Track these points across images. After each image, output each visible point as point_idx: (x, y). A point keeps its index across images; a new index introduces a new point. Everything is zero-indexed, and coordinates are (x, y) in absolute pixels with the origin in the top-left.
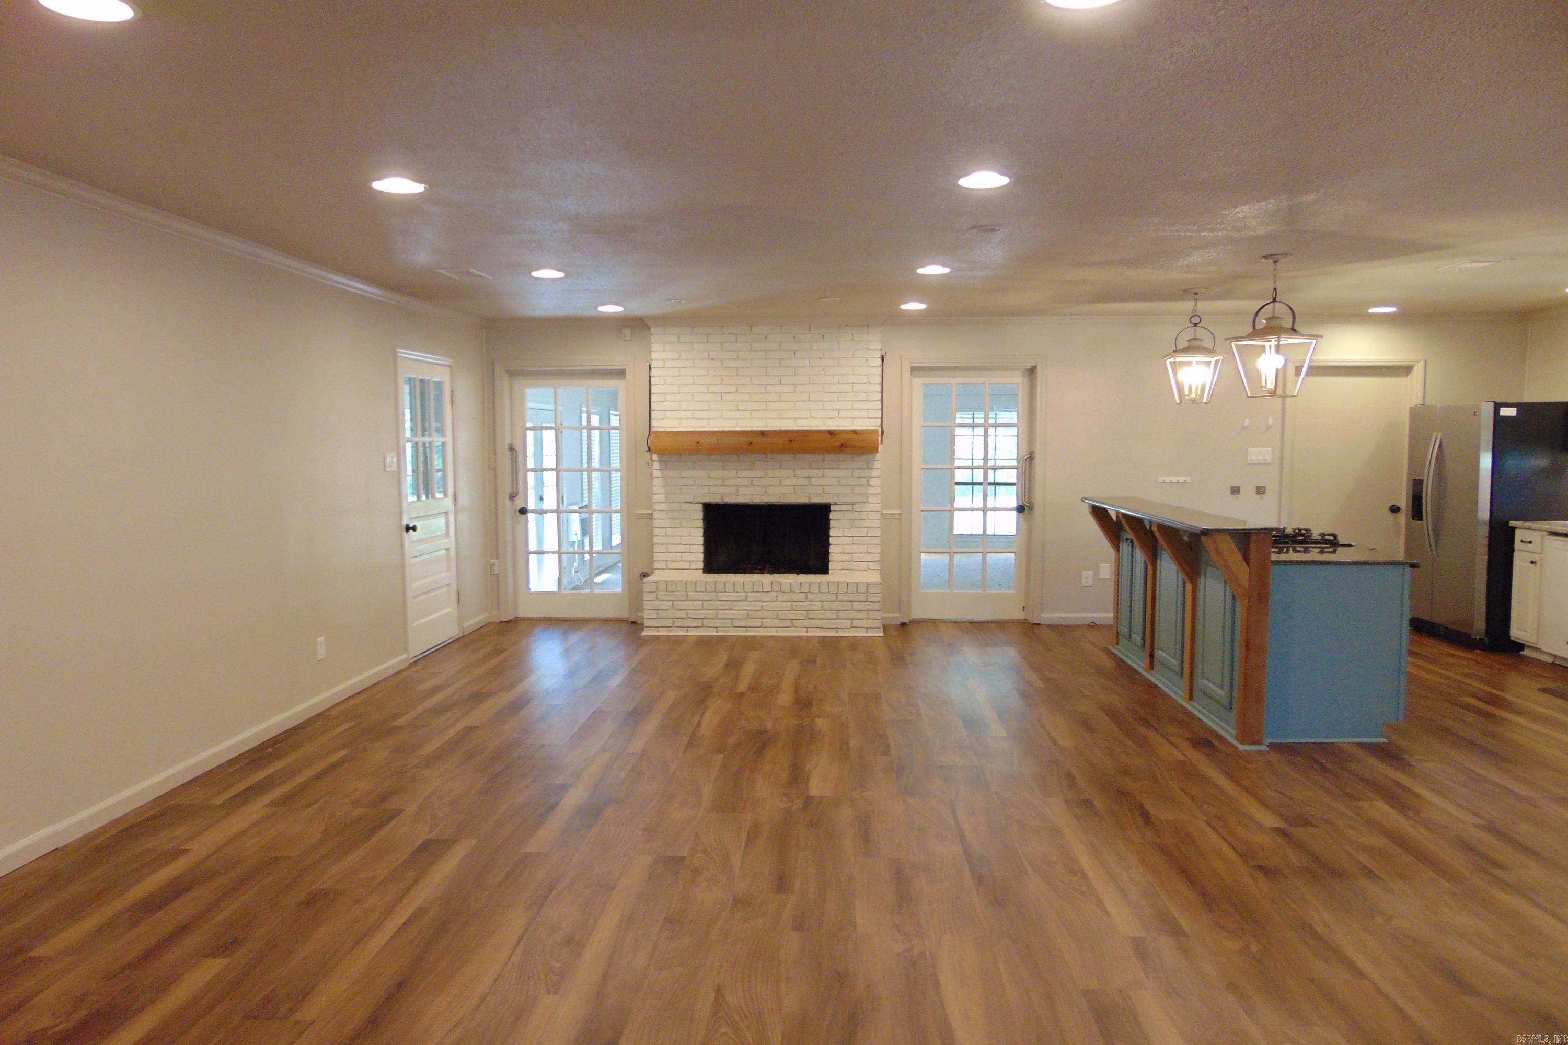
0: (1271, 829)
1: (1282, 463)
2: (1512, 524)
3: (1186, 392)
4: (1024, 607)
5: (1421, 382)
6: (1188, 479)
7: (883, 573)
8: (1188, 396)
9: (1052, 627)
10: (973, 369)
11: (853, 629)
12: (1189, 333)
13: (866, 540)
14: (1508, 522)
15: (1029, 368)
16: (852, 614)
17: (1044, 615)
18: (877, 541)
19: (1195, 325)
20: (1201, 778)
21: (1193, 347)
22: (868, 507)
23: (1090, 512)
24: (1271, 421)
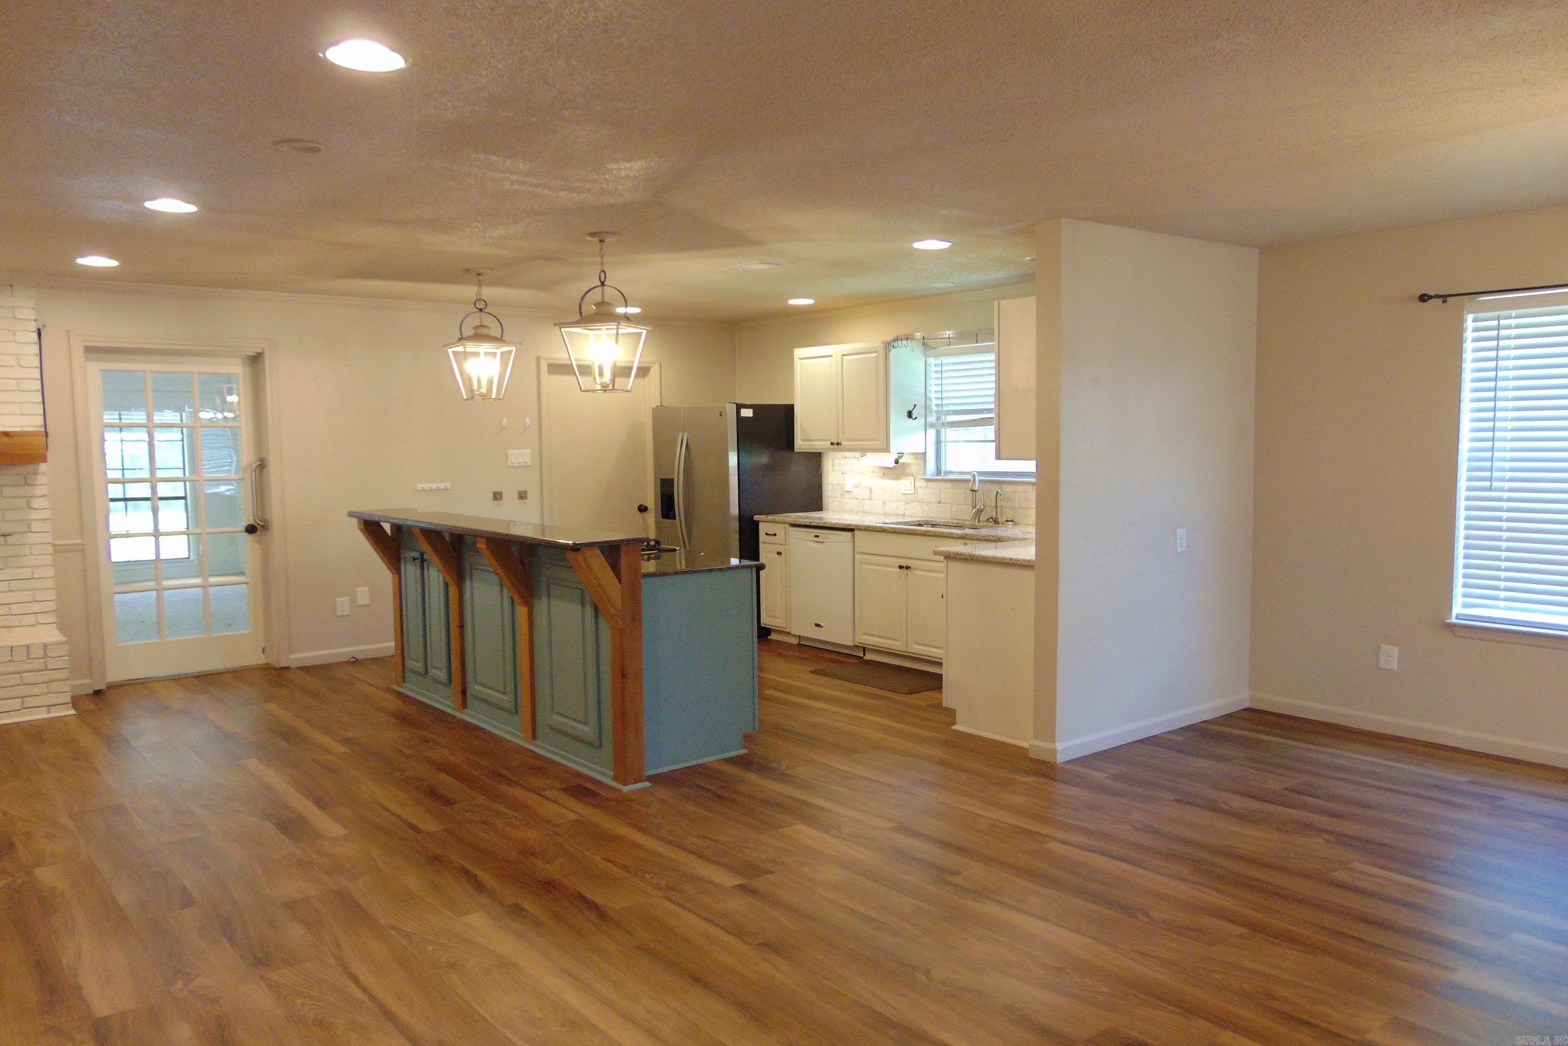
0: (733, 888)
1: (541, 463)
2: (756, 518)
3: (475, 386)
4: (263, 649)
5: (658, 381)
6: (449, 485)
7: (62, 626)
8: (477, 391)
9: (306, 669)
10: (176, 353)
11: (26, 710)
12: (474, 320)
13: (33, 584)
14: (752, 517)
15: (253, 354)
16: (22, 690)
17: (293, 656)
18: (50, 584)
19: (481, 310)
20: (617, 840)
21: (479, 336)
22: (31, 538)
23: (361, 530)
24: (528, 420)
